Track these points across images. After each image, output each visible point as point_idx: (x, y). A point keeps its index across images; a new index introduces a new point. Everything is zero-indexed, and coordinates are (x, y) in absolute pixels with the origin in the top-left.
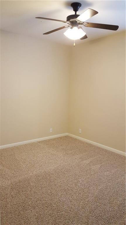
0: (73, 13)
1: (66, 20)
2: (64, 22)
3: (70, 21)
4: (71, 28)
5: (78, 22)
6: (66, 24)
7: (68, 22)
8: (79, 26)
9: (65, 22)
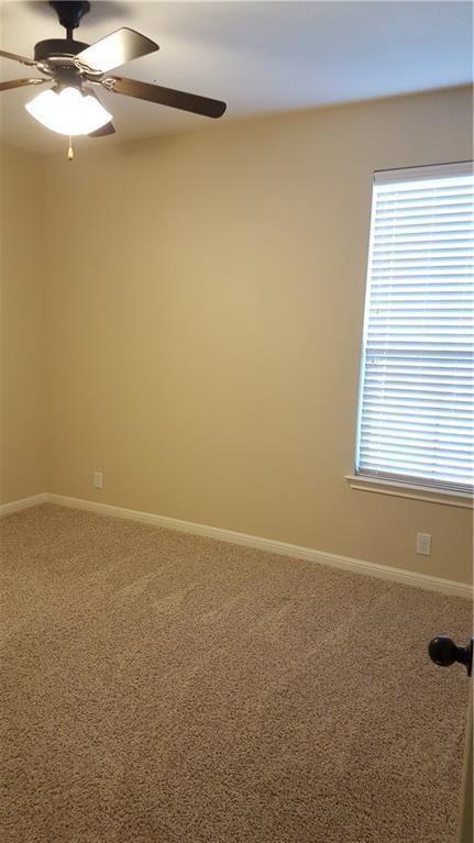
0: (59, 33)
1: (33, 58)
2: (27, 64)
3: (50, 63)
4: (55, 89)
5: (82, 71)
6: (34, 72)
7: (41, 65)
8: (84, 84)
9: (32, 64)
